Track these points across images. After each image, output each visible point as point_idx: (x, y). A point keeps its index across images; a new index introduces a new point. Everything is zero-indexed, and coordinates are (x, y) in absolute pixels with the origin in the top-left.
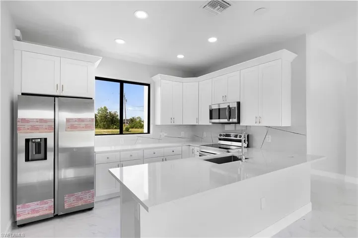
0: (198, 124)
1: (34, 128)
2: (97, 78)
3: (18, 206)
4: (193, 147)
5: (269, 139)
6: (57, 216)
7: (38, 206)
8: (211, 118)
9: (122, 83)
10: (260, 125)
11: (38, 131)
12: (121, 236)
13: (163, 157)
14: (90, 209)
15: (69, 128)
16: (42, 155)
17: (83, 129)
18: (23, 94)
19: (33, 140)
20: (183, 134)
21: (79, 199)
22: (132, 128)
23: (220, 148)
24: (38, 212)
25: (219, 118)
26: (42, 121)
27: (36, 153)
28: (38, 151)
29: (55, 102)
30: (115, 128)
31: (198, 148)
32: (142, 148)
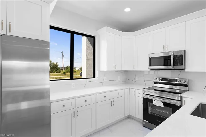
0: (134, 70)
2: (52, 27)
4: (133, 90)
8: (150, 65)
9: (72, 33)
13: (111, 100)
20: (119, 78)
22: (67, 72)
23: (155, 90)
30: (56, 73)
31: (142, 92)
32: (95, 93)
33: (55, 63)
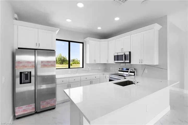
0: (108, 63)
1: (24, 66)
2: (57, 40)
3: (16, 108)
4: (106, 75)
5: (146, 71)
6: (36, 113)
7: (26, 108)
8: (115, 60)
9: (69, 42)
10: (142, 64)
11: (26, 68)
12: (71, 124)
13: (90, 80)
14: (54, 108)
15: (42, 66)
16: (28, 81)
17: (50, 67)
18: (19, 48)
19: (24, 73)
20: (100, 68)
21: (48, 103)
22: (74, 64)
23: (119, 75)
24: (27, 110)
25: (118, 60)
26: (28, 62)
27: (25, 80)
28: (27, 78)
29: (35, 52)
30: (65, 64)
31: (108, 76)
32: (80, 76)
33: (64, 57)
